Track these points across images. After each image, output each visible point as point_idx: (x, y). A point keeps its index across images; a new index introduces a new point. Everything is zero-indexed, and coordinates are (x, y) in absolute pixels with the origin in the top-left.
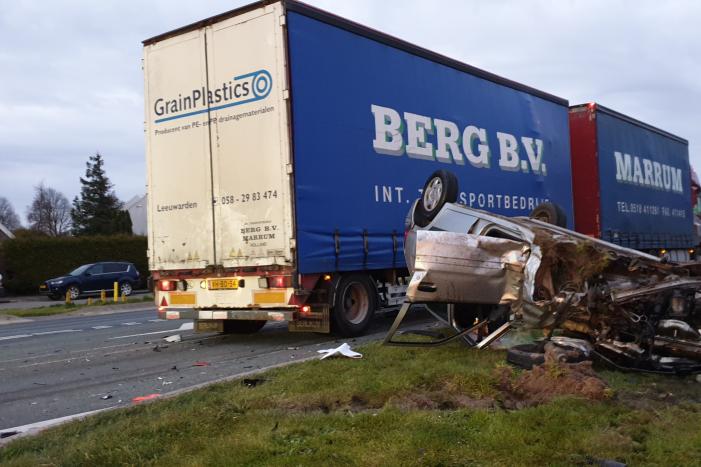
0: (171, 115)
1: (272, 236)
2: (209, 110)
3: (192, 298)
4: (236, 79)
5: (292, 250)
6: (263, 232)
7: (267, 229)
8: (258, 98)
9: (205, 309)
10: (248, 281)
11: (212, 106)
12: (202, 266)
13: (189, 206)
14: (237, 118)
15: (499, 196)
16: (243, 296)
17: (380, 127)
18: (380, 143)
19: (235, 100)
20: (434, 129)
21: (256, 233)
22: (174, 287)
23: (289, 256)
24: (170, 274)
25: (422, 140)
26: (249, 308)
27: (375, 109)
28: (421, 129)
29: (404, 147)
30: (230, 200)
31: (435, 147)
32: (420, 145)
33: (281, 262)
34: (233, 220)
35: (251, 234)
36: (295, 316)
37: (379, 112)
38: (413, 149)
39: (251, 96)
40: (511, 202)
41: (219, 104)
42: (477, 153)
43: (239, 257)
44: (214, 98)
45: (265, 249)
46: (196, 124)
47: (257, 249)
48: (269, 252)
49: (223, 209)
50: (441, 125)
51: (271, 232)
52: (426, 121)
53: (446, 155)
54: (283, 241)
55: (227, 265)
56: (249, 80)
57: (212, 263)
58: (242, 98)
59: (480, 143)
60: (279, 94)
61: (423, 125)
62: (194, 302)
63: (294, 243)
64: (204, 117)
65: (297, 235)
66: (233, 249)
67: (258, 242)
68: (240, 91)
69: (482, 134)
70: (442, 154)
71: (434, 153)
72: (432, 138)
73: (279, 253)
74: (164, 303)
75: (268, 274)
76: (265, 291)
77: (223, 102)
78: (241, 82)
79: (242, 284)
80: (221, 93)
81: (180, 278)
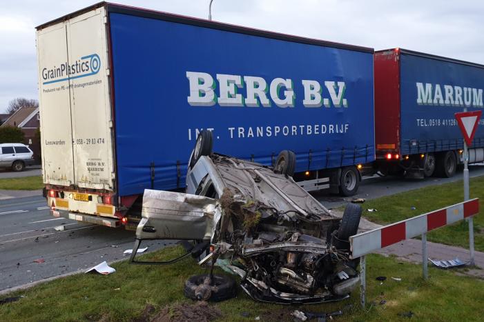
0: (50, 80)
1: (102, 170)
2: (69, 79)
3: (66, 204)
4: (83, 58)
5: (113, 180)
6: (97, 166)
7: (99, 164)
8: (94, 73)
9: (73, 212)
10: (95, 197)
11: (71, 76)
12: (68, 184)
13: (62, 143)
14: (83, 85)
15: (302, 127)
16: (91, 207)
17: (194, 87)
18: (194, 99)
19: (82, 73)
20: (244, 84)
21: (94, 167)
22: (57, 196)
23: (111, 185)
24: (54, 187)
25: (232, 92)
26: (95, 215)
27: (189, 74)
28: (232, 85)
29: (215, 99)
30: (80, 142)
31: (245, 96)
32: (230, 96)
33: (107, 188)
34: (83, 155)
36: (117, 224)
37: (193, 77)
38: (224, 100)
39: (90, 71)
40: (313, 129)
41: (74, 75)
42: (282, 97)
43: (86, 181)
44: (72, 71)
45: (99, 177)
46: (63, 87)
47: (94, 177)
48: (101, 180)
49: (78, 147)
50: (250, 80)
51: (101, 167)
52: (237, 79)
53: (255, 101)
54: (108, 174)
55: (82, 185)
56: (89, 60)
57: (73, 183)
58: (86, 73)
59: (286, 90)
60: (104, 72)
61: (234, 82)
62: (67, 206)
63: (114, 175)
64: (66, 83)
65: (116, 170)
66: (84, 177)
67: (94, 172)
68: (85, 67)
69: (288, 83)
70: (251, 101)
71: (244, 101)
72: (242, 91)
73: (105, 182)
74: (53, 205)
75: (102, 194)
76: (102, 205)
77: (76, 74)
78: (85, 61)
79: (90, 199)
80: (75, 67)
81: (60, 191)
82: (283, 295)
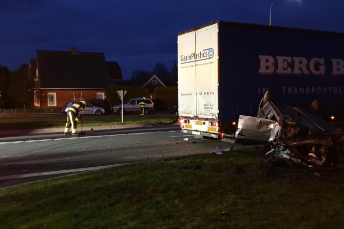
0: (185, 61)
1: (212, 108)
2: (196, 61)
3: (191, 126)
4: (204, 50)
5: (218, 114)
6: (210, 106)
7: (211, 105)
8: (210, 58)
9: (194, 131)
10: (207, 122)
11: (197, 59)
12: (193, 116)
13: (190, 94)
14: (203, 65)
15: (330, 88)
16: (205, 128)
17: (263, 64)
18: (262, 70)
19: (203, 58)
20: (293, 62)
22: (186, 122)
23: (217, 116)
24: (185, 117)
25: (286, 67)
26: (206, 132)
27: (260, 57)
28: (285, 63)
29: (275, 71)
30: (200, 94)
31: (293, 69)
32: (284, 69)
33: (214, 117)
34: (202, 100)
35: (207, 107)
36: (219, 136)
37: (262, 58)
38: (280, 71)
39: (208, 57)
40: (338, 89)
41: (199, 59)
42: (317, 69)
43: (203, 114)
44: (198, 57)
45: (210, 113)
46: (192, 66)
47: (208, 112)
48: (211, 114)
49: (199, 97)
50: (297, 59)
51: (212, 107)
52: (289, 59)
53: (300, 72)
54: (215, 110)
55: (200, 116)
56: (208, 51)
57: (195, 115)
58: (205, 58)
59: (321, 65)
60: (216, 57)
61: (286, 60)
62: (191, 128)
63: (218, 111)
64: (194, 63)
65: (220, 108)
66: (202, 112)
67: (208, 110)
68: (205, 55)
69: (322, 61)
70: (297, 71)
71: (292, 71)
72: (291, 65)
73: (214, 114)
74: (183, 127)
75: (212, 121)
76: (211, 127)
77: (200, 59)
78: (205, 51)
79: (204, 123)
80: (199, 55)
81: (187, 119)
82: (310, 166)
